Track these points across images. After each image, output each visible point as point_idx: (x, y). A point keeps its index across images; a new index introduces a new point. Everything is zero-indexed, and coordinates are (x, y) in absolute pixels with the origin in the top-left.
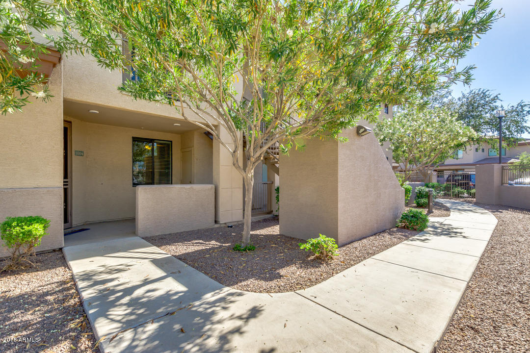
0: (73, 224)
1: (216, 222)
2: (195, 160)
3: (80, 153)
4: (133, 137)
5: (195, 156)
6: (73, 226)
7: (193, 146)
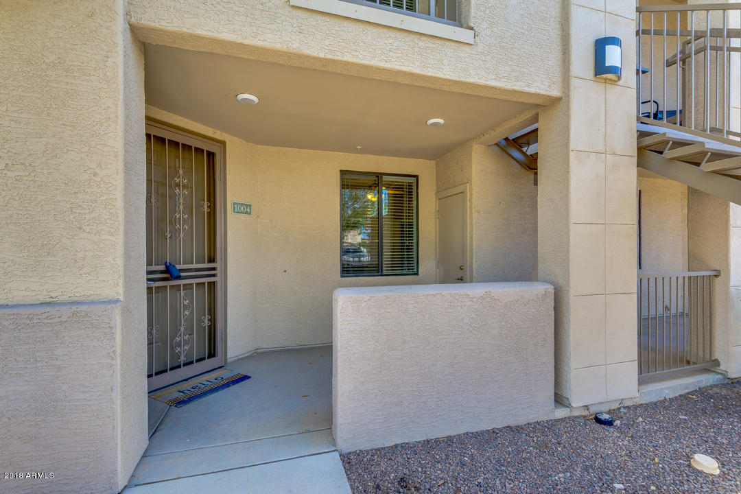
0: (228, 357)
1: (559, 400)
2: (475, 214)
3: (245, 209)
4: (341, 171)
5: (474, 203)
6: (229, 361)
7: (469, 181)
